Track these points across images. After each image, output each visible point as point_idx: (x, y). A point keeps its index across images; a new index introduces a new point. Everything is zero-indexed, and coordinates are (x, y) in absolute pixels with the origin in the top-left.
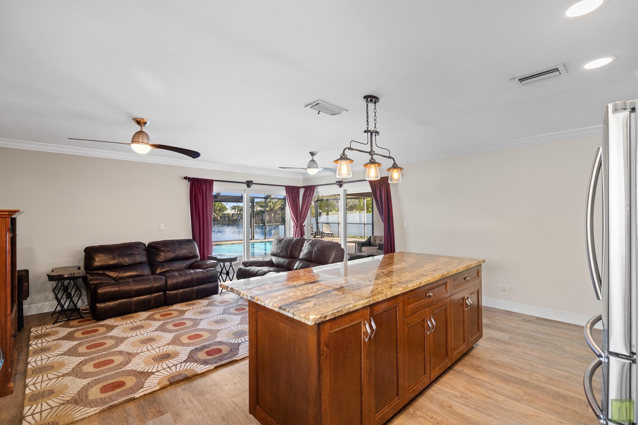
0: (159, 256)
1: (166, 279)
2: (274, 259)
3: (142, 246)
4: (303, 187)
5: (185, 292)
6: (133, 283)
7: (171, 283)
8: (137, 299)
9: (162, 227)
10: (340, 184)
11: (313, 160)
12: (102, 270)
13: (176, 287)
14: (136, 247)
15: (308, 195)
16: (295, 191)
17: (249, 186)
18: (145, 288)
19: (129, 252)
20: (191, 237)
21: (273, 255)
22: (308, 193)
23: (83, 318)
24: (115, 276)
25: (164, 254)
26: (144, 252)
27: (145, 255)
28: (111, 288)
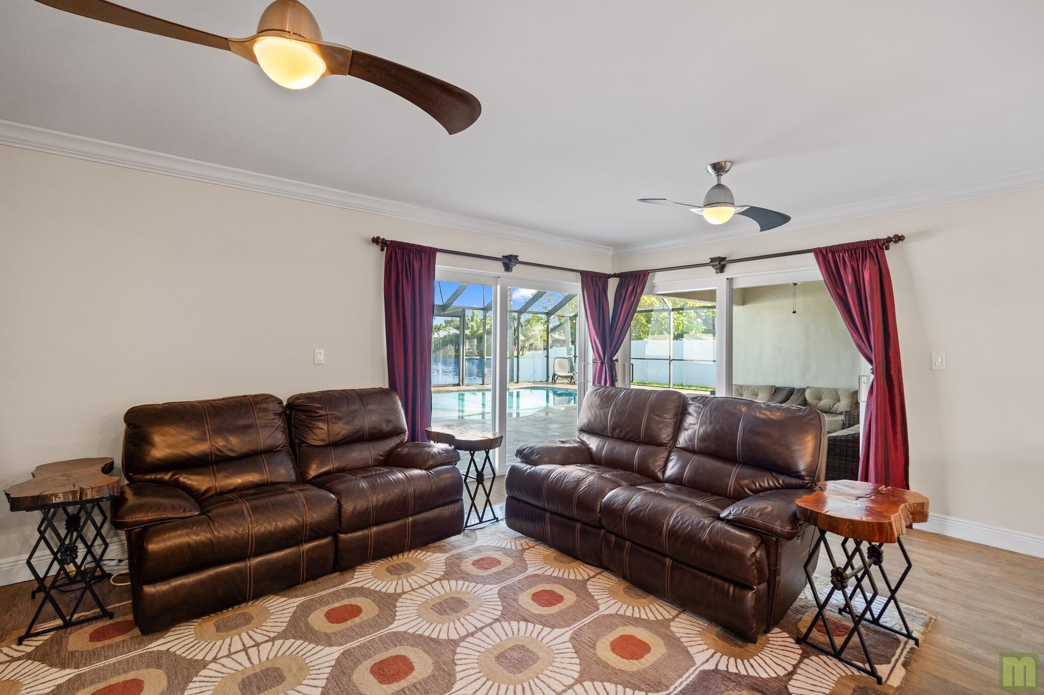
0: (316, 431)
1: (339, 502)
2: (593, 443)
3: (274, 407)
4: (615, 275)
5: (385, 532)
6: (250, 516)
7: (353, 512)
8: (260, 563)
9: (321, 357)
10: (720, 264)
11: (719, 186)
12: (169, 472)
13: (363, 520)
14: (260, 408)
15: (629, 292)
16: (600, 284)
17: (508, 268)
18: (284, 530)
19: (242, 422)
20: (386, 385)
21: (588, 430)
22: (630, 288)
23: (110, 615)
24: (204, 487)
25: (328, 425)
26: (279, 422)
27: (281, 428)
28: (188, 534)
